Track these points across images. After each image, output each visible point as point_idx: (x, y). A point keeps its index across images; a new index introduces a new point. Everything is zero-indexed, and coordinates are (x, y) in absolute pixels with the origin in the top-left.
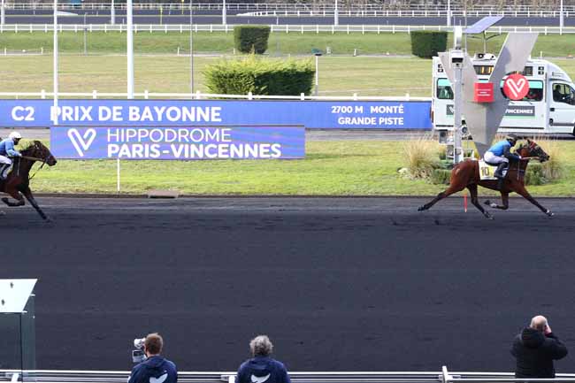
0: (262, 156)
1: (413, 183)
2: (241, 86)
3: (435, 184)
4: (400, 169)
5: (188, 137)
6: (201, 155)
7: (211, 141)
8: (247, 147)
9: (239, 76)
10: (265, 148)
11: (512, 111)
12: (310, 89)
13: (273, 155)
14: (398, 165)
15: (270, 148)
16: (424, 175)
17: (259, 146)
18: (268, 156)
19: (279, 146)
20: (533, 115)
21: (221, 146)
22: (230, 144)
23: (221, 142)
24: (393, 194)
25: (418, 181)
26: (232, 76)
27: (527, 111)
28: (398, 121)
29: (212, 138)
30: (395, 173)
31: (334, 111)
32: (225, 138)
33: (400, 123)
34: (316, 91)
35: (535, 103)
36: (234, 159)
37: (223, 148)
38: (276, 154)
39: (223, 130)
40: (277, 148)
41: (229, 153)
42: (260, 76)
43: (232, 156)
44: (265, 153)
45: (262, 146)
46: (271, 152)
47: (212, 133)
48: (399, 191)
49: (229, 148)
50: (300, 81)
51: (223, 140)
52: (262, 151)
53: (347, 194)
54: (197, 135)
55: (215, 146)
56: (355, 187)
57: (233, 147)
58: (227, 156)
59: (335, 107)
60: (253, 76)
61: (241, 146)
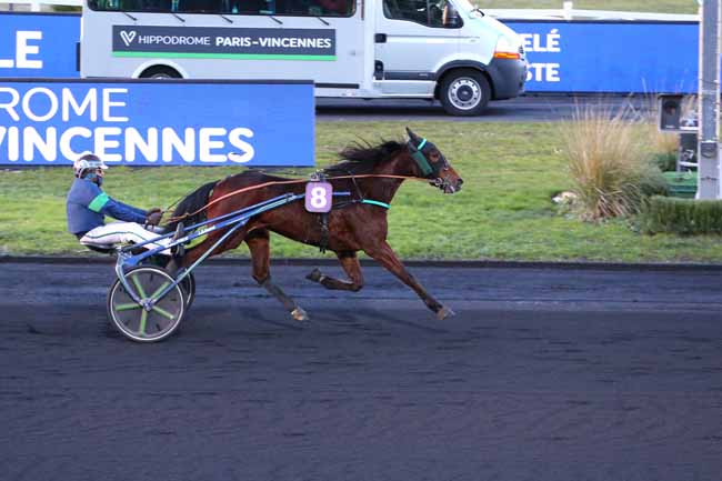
0: (206, 157)
1: (592, 230)
3: (651, 234)
4: (556, 194)
5: (18, 109)
6: (50, 156)
7: (75, 120)
8: (169, 134)
10: (213, 138)
11: (279, 42)
13: (233, 156)
14: (552, 187)
15: (225, 139)
16: (620, 209)
17: (197, 132)
19: (249, 133)
20: (331, 51)
21: (100, 132)
22: (123, 126)
23: (101, 123)
24: (542, 259)
25: (606, 227)
27: (316, 43)
28: (544, 70)
29: (79, 111)
30: (546, 204)
32: (113, 112)
33: (549, 78)
35: (335, 23)
36: (134, 167)
37: (108, 138)
38: (241, 153)
39: (107, 92)
40: (242, 138)
41: (121, 150)
43: (130, 157)
44: (213, 151)
45: (205, 133)
46: (229, 148)
47: (79, 100)
48: (560, 250)
49: (121, 138)
51: (107, 117)
52: (206, 145)
53: (424, 256)
54: (40, 104)
55: (86, 133)
56: (446, 241)
57: (132, 136)
58: (116, 158)
61: (152, 132)
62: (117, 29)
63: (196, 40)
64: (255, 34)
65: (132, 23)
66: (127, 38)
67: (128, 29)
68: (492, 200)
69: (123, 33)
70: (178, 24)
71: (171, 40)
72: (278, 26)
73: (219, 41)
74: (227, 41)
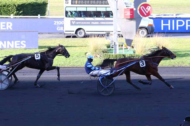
0: (16, 47)
2: (9, 11)
8: (8, 42)
9: (9, 6)
10: (17, 43)
12: (45, 12)
13: (22, 47)
14: (86, 52)
15: (20, 43)
16: (98, 56)
17: (14, 42)
18: (19, 47)
19: (25, 42)
26: (4, 6)
30: (84, 55)
31: (55, 24)
34: (49, 13)
36: (1, 49)
38: (23, 46)
40: (23, 43)
42: (19, 6)
45: (16, 42)
46: (21, 45)
50: (40, 8)
59: (56, 22)
60: (15, 6)
61: (5, 42)
62: (71, 21)
63: (87, 23)
64: (99, 21)
65: (75, 20)
66: (73, 23)
67: (73, 21)
68: (73, 54)
69: (73, 22)
70: (84, 20)
71: (82, 23)
72: (104, 20)
73: (92, 23)
74: (94, 23)
